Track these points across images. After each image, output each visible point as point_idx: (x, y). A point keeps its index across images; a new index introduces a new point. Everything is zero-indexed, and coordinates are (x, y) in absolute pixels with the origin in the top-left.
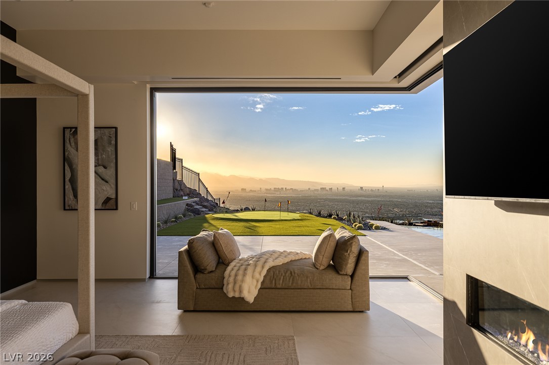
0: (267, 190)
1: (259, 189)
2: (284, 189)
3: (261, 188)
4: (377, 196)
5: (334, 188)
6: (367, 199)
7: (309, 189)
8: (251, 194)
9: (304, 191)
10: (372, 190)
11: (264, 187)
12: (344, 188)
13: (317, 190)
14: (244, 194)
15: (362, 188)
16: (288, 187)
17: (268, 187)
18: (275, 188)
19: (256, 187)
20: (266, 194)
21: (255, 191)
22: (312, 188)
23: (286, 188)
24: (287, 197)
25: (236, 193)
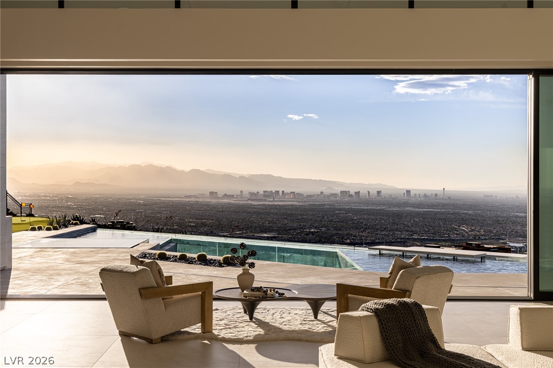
0: (251, 194)
1: (239, 193)
2: (281, 193)
3: (241, 192)
4: (433, 206)
5: (363, 192)
6: (417, 210)
7: (322, 193)
8: (226, 201)
9: (313, 196)
10: (425, 196)
11: (248, 189)
12: (379, 192)
13: (335, 195)
14: (214, 201)
15: (408, 192)
16: (287, 190)
17: (254, 190)
18: (264, 191)
19: (234, 189)
20: (250, 202)
21: (233, 196)
22: (327, 191)
23: (283, 192)
24: (285, 206)
25: (201, 200)
